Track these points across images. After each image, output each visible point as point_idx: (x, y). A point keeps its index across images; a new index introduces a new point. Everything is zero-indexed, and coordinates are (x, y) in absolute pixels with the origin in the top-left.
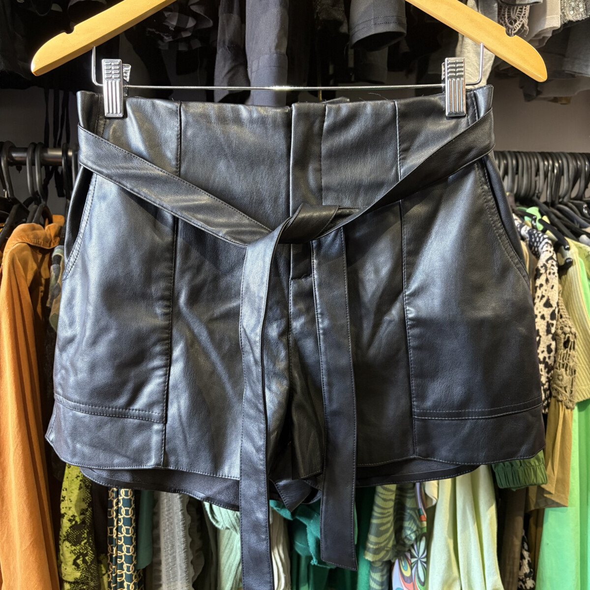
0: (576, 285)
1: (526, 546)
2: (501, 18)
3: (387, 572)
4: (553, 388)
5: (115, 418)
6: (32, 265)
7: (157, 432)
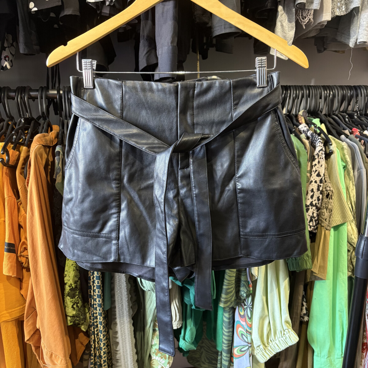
0: (334, 164)
1: (305, 300)
2: (298, 16)
3: (232, 313)
4: (319, 219)
5: (94, 238)
6: (45, 155)
7: (114, 244)
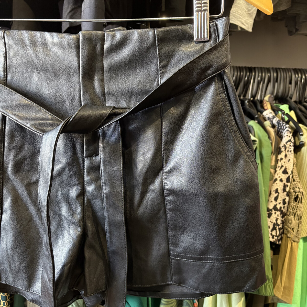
0: (306, 159)
4: (285, 228)
